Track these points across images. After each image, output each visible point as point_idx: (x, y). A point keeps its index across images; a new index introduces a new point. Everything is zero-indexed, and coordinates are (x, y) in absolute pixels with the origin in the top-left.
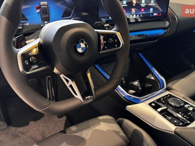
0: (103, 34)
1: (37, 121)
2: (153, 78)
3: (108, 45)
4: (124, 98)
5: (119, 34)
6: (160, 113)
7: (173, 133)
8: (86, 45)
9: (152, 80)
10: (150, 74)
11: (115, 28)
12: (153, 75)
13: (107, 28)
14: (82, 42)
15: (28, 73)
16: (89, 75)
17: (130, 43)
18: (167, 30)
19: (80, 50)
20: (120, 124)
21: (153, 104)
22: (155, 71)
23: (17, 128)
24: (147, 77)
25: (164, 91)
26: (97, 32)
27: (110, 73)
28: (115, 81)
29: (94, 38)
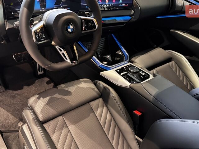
0: (85, 20)
1: (29, 87)
2: (120, 53)
3: (88, 28)
4: (99, 66)
5: (95, 20)
6: (122, 76)
7: (129, 88)
8: (73, 27)
9: (120, 55)
10: (119, 51)
11: (92, 16)
12: (121, 51)
13: (87, 15)
14: (71, 25)
15: (39, 43)
16: (75, 47)
17: (103, 26)
18: (132, 17)
19: (69, 30)
20: (95, 84)
21: (118, 71)
22: (123, 48)
23: (13, 91)
24: (117, 53)
25: (127, 62)
26: (80, 18)
27: (88, 48)
28: (92, 52)
29: (79, 22)
